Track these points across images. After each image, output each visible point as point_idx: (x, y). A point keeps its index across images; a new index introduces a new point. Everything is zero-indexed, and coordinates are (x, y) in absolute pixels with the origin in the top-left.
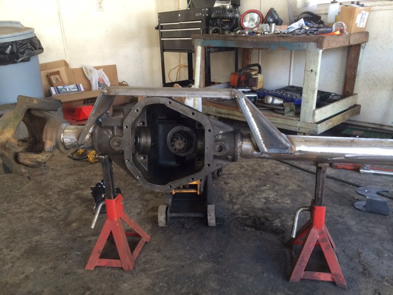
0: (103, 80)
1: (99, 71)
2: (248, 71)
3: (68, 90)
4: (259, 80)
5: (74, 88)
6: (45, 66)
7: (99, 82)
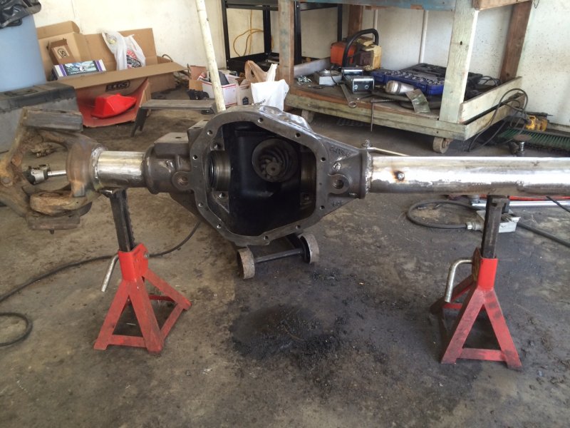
0: (133, 53)
1: (127, 38)
2: (359, 40)
3: (81, 69)
4: (375, 56)
5: (90, 67)
6: (44, 32)
7: (127, 56)
